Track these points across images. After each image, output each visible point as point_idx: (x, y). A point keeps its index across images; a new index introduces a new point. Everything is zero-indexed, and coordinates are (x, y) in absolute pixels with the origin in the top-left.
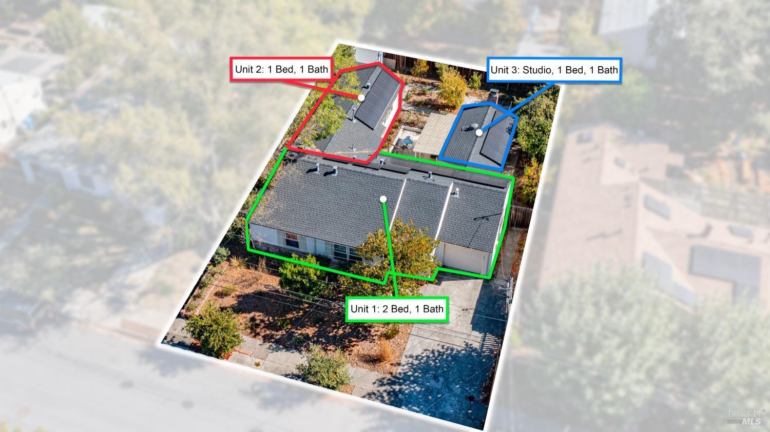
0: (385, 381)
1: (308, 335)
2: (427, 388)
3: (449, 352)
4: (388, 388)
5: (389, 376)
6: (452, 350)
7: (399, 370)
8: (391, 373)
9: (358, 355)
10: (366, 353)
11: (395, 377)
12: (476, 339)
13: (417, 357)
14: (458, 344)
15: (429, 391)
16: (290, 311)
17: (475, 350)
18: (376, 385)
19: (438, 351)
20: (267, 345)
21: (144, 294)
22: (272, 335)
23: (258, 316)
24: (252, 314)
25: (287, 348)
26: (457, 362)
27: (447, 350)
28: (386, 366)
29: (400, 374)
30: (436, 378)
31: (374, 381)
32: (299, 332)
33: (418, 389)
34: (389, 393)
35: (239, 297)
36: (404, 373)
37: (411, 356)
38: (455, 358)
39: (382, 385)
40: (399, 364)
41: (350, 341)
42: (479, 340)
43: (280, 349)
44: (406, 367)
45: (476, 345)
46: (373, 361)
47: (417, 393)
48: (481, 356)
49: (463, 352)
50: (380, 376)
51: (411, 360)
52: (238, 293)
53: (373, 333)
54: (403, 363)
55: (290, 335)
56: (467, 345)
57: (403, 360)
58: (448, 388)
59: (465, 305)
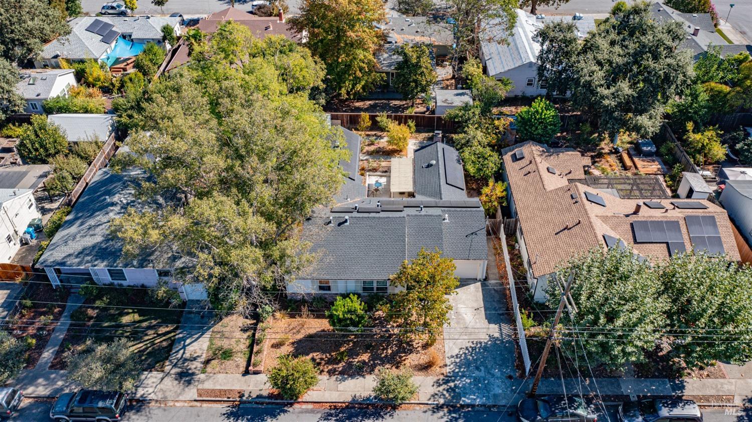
0: (441, 382)
1: (364, 361)
2: (475, 378)
3: (479, 345)
5: (442, 377)
6: (481, 343)
7: (448, 371)
8: (443, 374)
9: (411, 367)
10: (417, 363)
11: (447, 376)
12: (494, 330)
13: (457, 355)
14: (484, 338)
15: (477, 380)
16: (341, 345)
17: (497, 339)
18: (435, 387)
19: (471, 347)
20: (334, 378)
21: (207, 362)
22: (335, 369)
23: (317, 355)
24: (311, 356)
25: (352, 376)
26: (488, 351)
27: (477, 344)
28: (436, 369)
29: (449, 372)
30: (477, 368)
31: (432, 384)
32: (356, 360)
33: (468, 381)
34: (447, 391)
35: (293, 343)
36: (453, 371)
37: (452, 357)
38: (485, 348)
39: (440, 385)
40: (446, 365)
41: (401, 357)
42: (497, 330)
43: (346, 379)
44: (452, 366)
45: (497, 335)
46: (426, 367)
47: (468, 384)
48: (504, 342)
49: (489, 343)
50: (435, 379)
51: (453, 359)
52: (291, 341)
53: (416, 346)
54: (449, 364)
55: (350, 365)
56: (489, 336)
57: (448, 362)
58: (490, 373)
59: (476, 306)
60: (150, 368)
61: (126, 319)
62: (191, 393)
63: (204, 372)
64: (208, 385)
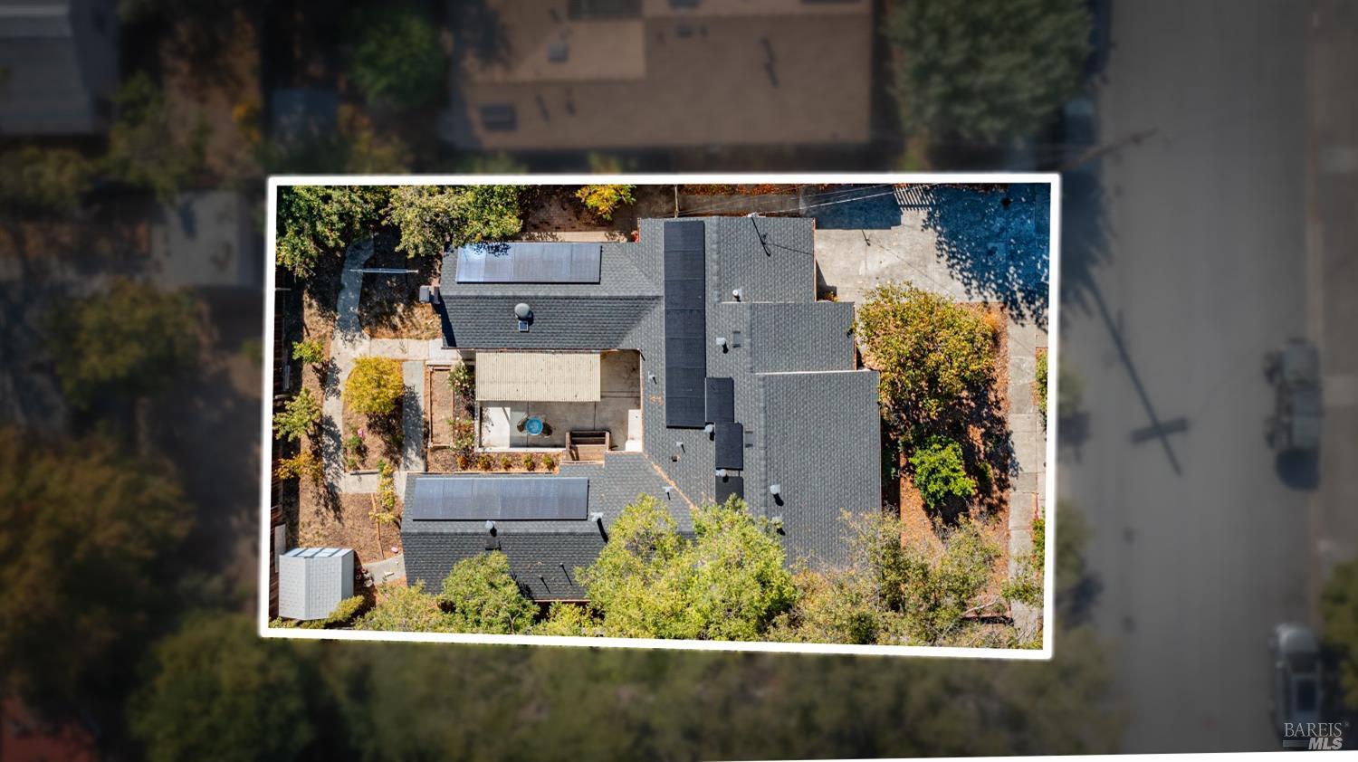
0: (1015, 313)
1: (983, 435)
2: (1008, 258)
3: (944, 246)
4: (1023, 307)
5: (1007, 311)
6: (940, 243)
7: (995, 300)
8: (1002, 309)
11: (1005, 303)
12: (912, 218)
13: (966, 285)
14: (929, 237)
17: (931, 216)
18: (1024, 322)
19: (948, 260)
20: (1012, 480)
22: (997, 480)
25: (1009, 452)
26: (959, 233)
27: (941, 250)
29: (998, 298)
30: (991, 253)
31: (1020, 326)
32: (982, 448)
33: (1012, 270)
34: (1031, 303)
36: (996, 293)
37: (968, 292)
38: (952, 236)
39: (1021, 315)
40: (985, 303)
42: (913, 212)
43: (1013, 462)
44: (986, 293)
45: (923, 214)
47: (1017, 270)
48: (937, 206)
50: (1011, 321)
51: (973, 291)
54: (981, 299)
55: (989, 456)
56: (925, 227)
57: (978, 299)
58: (999, 233)
59: (862, 243)
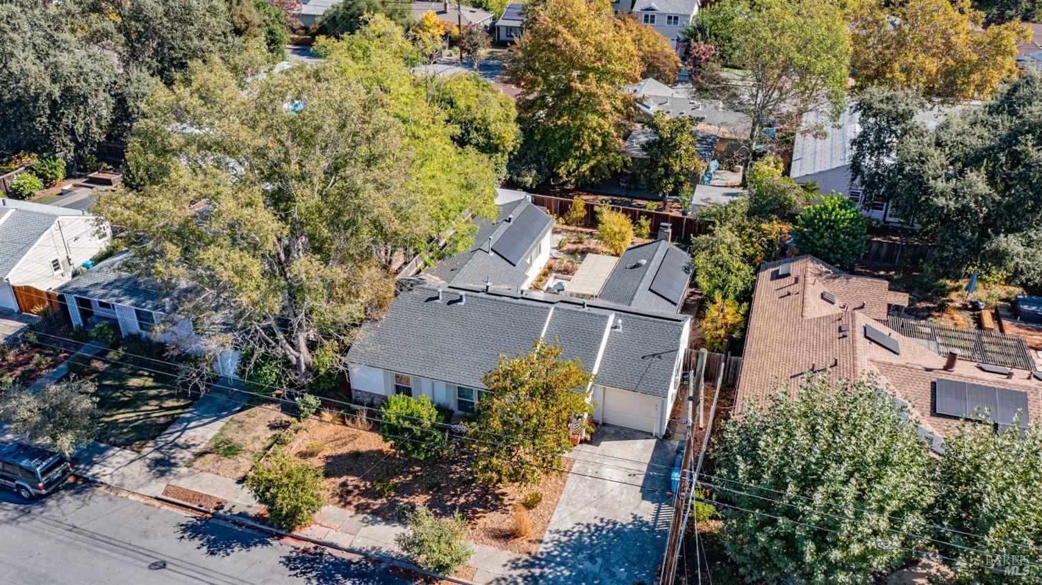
0: (520, 563)
1: (416, 504)
4: (525, 572)
5: (526, 557)
6: (615, 523)
8: (529, 553)
9: (484, 530)
10: (496, 526)
12: (647, 510)
13: (566, 532)
15: (582, 575)
16: (396, 475)
18: (508, 567)
19: (595, 525)
20: (361, 517)
21: (201, 454)
23: (352, 480)
24: (343, 479)
25: (388, 521)
26: (622, 538)
27: (608, 523)
28: (523, 543)
29: (542, 553)
30: (591, 558)
31: (504, 563)
32: (406, 500)
33: (567, 573)
35: (327, 458)
36: (548, 553)
37: (558, 532)
39: (516, 567)
41: (474, 512)
43: (377, 522)
44: (550, 545)
45: (648, 518)
46: (506, 536)
48: (655, 531)
49: (630, 526)
51: (557, 536)
52: (327, 454)
53: (506, 502)
55: (393, 504)
56: (635, 517)
57: (547, 537)
60: (126, 445)
61: (134, 382)
62: (158, 487)
63: (189, 465)
64: (184, 484)
